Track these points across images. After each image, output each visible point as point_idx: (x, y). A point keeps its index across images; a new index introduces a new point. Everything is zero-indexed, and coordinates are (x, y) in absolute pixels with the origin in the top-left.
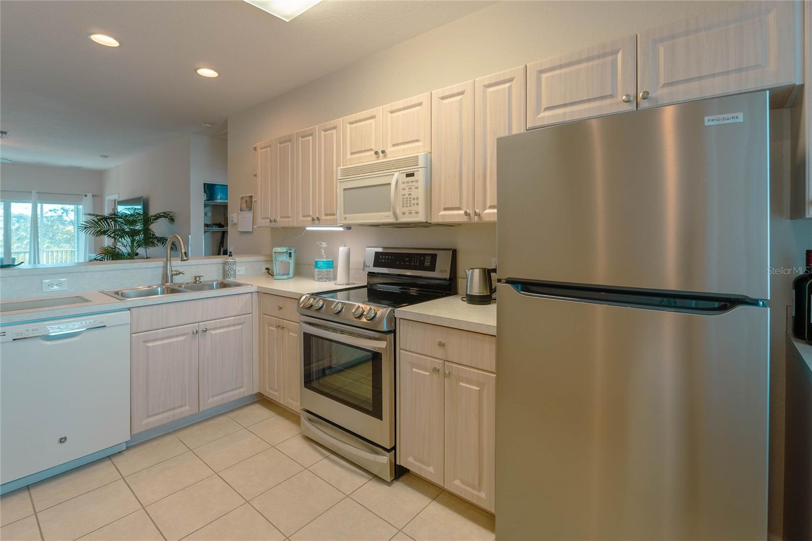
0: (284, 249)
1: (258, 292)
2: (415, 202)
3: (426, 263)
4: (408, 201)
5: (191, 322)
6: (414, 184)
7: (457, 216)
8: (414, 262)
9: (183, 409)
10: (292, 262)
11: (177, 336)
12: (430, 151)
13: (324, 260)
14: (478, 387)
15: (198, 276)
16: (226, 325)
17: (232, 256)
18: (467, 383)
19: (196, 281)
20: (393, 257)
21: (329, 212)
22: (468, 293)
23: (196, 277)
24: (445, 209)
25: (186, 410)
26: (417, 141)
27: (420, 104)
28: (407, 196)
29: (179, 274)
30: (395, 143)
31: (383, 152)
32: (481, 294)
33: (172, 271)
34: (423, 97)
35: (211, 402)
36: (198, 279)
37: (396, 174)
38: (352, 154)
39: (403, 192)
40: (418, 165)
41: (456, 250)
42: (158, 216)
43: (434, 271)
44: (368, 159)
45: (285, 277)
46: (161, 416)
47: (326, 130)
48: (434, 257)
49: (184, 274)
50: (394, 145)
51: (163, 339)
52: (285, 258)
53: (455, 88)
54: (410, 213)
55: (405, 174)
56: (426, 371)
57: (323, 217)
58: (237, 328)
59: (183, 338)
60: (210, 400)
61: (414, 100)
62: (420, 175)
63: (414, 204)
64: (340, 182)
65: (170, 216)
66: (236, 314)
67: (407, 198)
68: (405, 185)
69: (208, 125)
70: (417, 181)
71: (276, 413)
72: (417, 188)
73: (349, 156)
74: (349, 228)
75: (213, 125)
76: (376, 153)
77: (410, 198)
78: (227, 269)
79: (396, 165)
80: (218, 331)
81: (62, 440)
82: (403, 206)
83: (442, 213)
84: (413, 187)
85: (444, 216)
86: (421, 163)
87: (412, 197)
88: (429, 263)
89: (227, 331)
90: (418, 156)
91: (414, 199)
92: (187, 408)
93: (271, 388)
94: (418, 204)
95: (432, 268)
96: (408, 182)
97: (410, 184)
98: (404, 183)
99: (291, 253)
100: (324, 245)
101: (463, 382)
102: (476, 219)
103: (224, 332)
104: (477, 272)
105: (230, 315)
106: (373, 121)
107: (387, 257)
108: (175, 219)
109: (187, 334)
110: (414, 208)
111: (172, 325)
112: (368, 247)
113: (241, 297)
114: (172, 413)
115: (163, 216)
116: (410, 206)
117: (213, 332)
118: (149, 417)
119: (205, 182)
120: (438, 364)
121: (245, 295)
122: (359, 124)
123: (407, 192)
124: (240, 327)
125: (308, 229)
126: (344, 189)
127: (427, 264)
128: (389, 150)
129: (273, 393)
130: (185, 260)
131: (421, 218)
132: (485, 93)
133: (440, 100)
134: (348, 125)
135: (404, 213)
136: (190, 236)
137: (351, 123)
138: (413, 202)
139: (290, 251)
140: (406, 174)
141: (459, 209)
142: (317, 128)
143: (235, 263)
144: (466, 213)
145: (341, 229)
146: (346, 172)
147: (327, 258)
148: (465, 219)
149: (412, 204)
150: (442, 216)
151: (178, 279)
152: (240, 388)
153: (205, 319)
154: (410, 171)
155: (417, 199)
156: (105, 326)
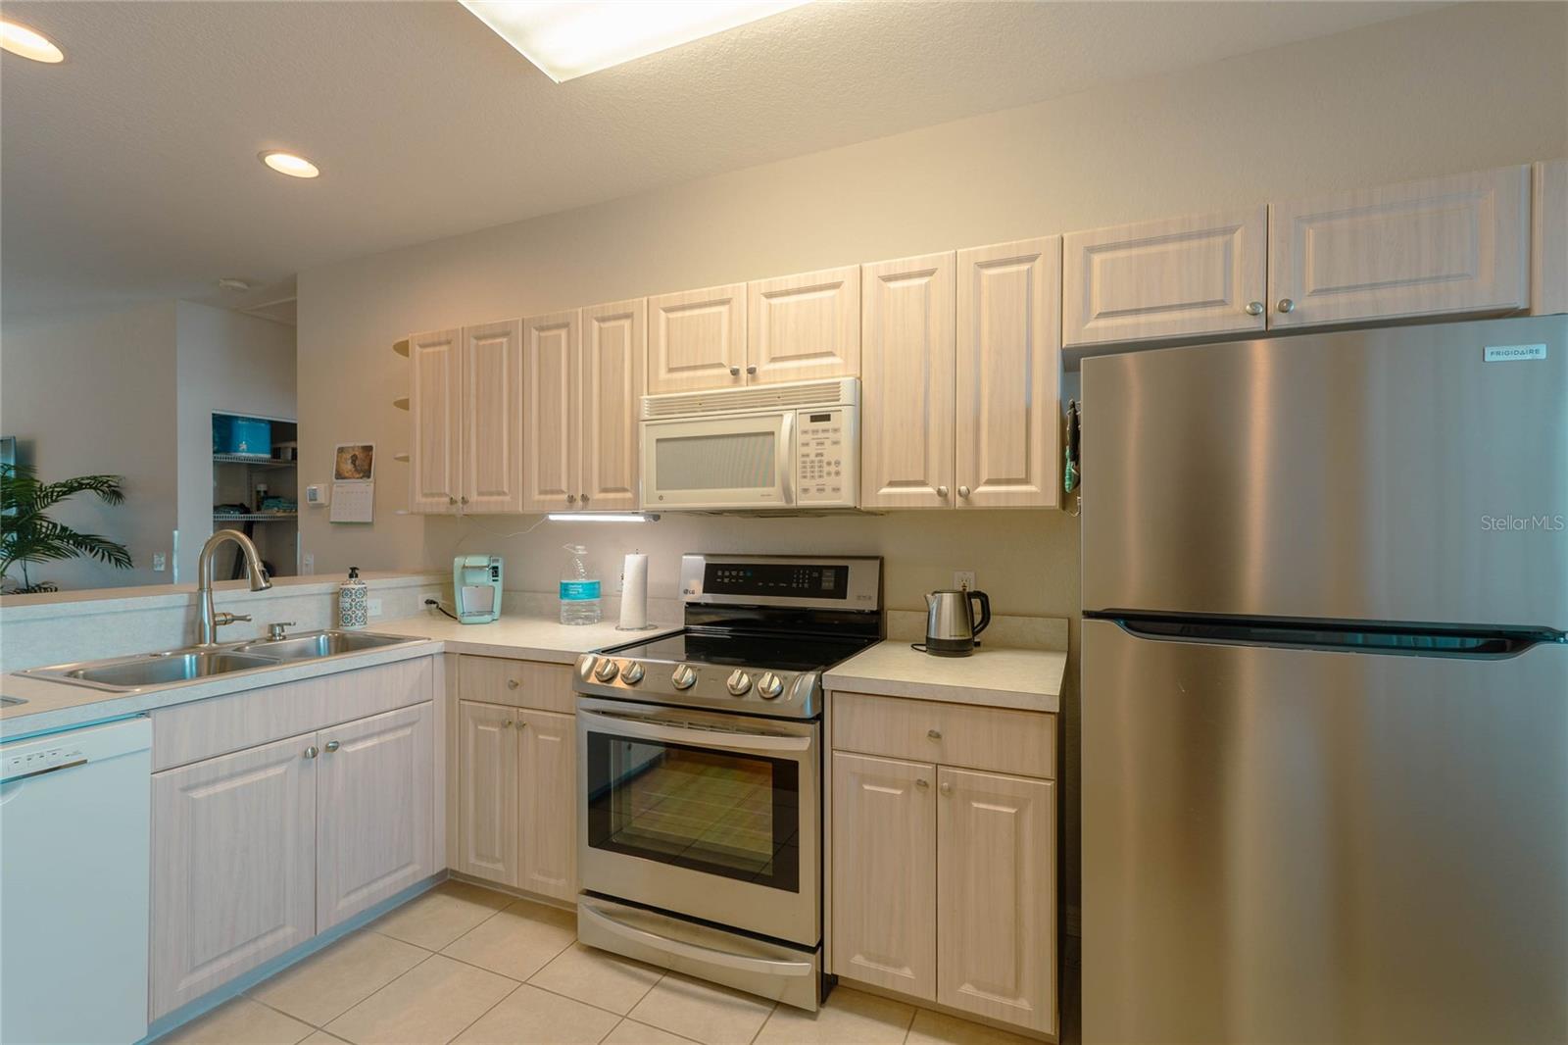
0: (483, 561)
2: (833, 469)
3: (823, 584)
4: (814, 467)
5: (301, 730)
6: (830, 435)
7: (923, 495)
8: (798, 583)
9: (280, 934)
10: (498, 586)
11: (266, 766)
12: (859, 375)
13: (584, 581)
14: (1014, 807)
15: (279, 625)
16: (377, 729)
17: (357, 576)
18: (989, 802)
19: (274, 635)
20: (749, 574)
21: (610, 485)
22: (933, 635)
23: (272, 627)
24: (891, 484)
25: (288, 936)
26: (830, 354)
27: (835, 286)
28: (812, 457)
29: (233, 620)
30: (777, 355)
31: (751, 371)
32: (960, 638)
33: (214, 616)
34: (845, 273)
35: (345, 906)
36: (278, 630)
37: (788, 418)
38: (671, 370)
39: (805, 450)
40: (838, 400)
41: (883, 558)
42: (76, 485)
43: (845, 598)
44: (714, 383)
45: (487, 618)
46: (225, 962)
47: (603, 320)
48: (841, 574)
49: (250, 620)
50: (774, 360)
51: (232, 776)
52: (485, 578)
53: (916, 261)
54: (821, 491)
55: (808, 416)
56: (896, 788)
57: (597, 496)
58: (400, 734)
59: (280, 770)
60: (343, 903)
61: (823, 276)
62: (844, 420)
63: (829, 474)
64: (647, 425)
65: (110, 486)
66: (399, 704)
67: (813, 462)
68: (808, 437)
69: (237, 284)
70: (836, 430)
72: (836, 443)
73: (663, 374)
74: (656, 517)
75: (248, 285)
76: (735, 372)
77: (820, 461)
78: (348, 605)
79: (786, 397)
80: (360, 746)
82: (805, 477)
83: (886, 490)
84: (828, 443)
85: (889, 496)
86: (847, 395)
87: (825, 459)
88: (832, 584)
89: (381, 744)
90: (839, 383)
91: (829, 464)
92: (289, 930)
93: (481, 857)
94: (837, 473)
95: (840, 592)
96: (815, 432)
97: (820, 435)
98: (805, 432)
99: (497, 568)
100: (581, 550)
101: (978, 801)
102: (959, 502)
103: (374, 746)
104: (948, 599)
105: (388, 707)
106: (724, 309)
107: (734, 573)
109: (290, 759)
110: (829, 482)
111: (254, 743)
112: (686, 554)
113: (411, 665)
114: (251, 949)
115: (90, 486)
116: (820, 477)
117: (349, 749)
118: (194, 969)
119: (215, 412)
120: (925, 772)
121: (418, 662)
122: (688, 313)
123: (812, 450)
124: (408, 731)
125: (552, 517)
126: (658, 441)
127: (828, 583)
128: (764, 367)
129: (490, 866)
130: (261, 589)
131: (845, 499)
132: (978, 279)
133: (883, 282)
134: (663, 314)
135: (805, 490)
136: (176, 533)
137: (668, 310)
138: (826, 469)
139: (495, 565)
140: (812, 417)
141: (923, 483)
142: (579, 314)
143: (365, 591)
144: (939, 492)
145: (641, 519)
146: (663, 407)
147: (588, 577)
148: (937, 503)
149: (825, 474)
150: (886, 495)
151: (228, 634)
152: (407, 865)
153: (330, 723)
154: (819, 408)
155: (838, 463)
156: (85, 762)
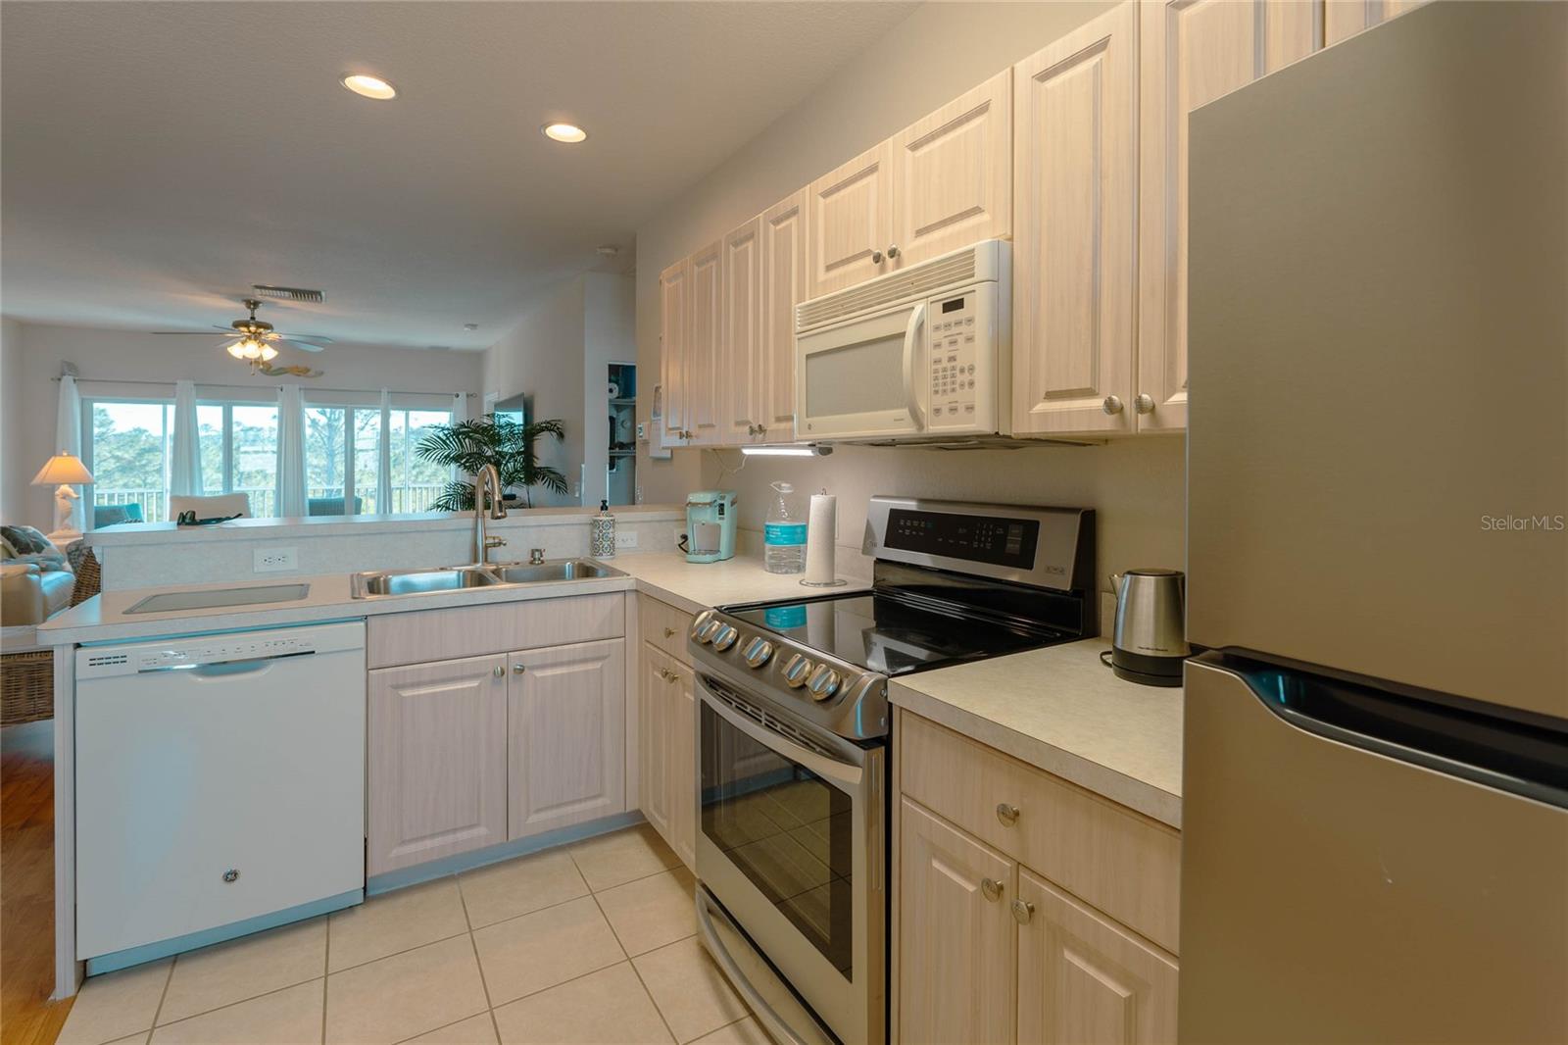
0: (707, 497)
1: (636, 591)
2: (966, 377)
3: (1009, 546)
4: (950, 377)
5: (492, 650)
6: (963, 328)
7: (1084, 415)
8: (980, 541)
9: (475, 832)
10: (725, 525)
11: (462, 678)
12: (1009, 233)
13: (784, 523)
15: (537, 550)
16: (565, 659)
17: (607, 509)
18: (1089, 962)
19: (535, 559)
20: (930, 525)
21: (781, 414)
22: (1119, 646)
23: (533, 552)
24: (1051, 396)
25: (481, 835)
26: (977, 210)
27: (983, 109)
28: (945, 363)
29: (500, 544)
30: (922, 226)
31: (893, 253)
33: (486, 538)
34: (992, 88)
35: (535, 822)
36: (537, 555)
37: (919, 307)
38: (829, 268)
39: (937, 354)
40: (973, 276)
41: (1094, 511)
43: (1031, 568)
44: (862, 275)
45: (708, 558)
46: (428, 844)
47: (777, 222)
48: (1031, 530)
49: (505, 545)
50: (920, 233)
51: (433, 682)
52: (709, 516)
53: (1081, 37)
54: (953, 410)
55: (941, 304)
56: (968, 878)
57: (772, 426)
58: (590, 666)
59: (474, 684)
60: (533, 818)
61: (969, 100)
62: (980, 305)
63: (962, 385)
64: (799, 339)
65: (558, 428)
66: (589, 637)
67: (945, 370)
68: (942, 333)
69: (608, 251)
70: (970, 321)
71: (666, 865)
72: (969, 339)
73: (822, 276)
74: (825, 449)
75: (616, 250)
76: (877, 258)
77: (953, 368)
78: (597, 536)
79: (920, 281)
80: (549, 672)
81: (231, 877)
82: (936, 392)
83: (1042, 407)
84: (961, 339)
85: (1044, 415)
86: (982, 268)
87: (958, 364)
88: (1018, 546)
89: (569, 674)
90: (973, 250)
91: (962, 371)
92: (482, 831)
93: (657, 807)
94: (971, 384)
95: (1025, 560)
96: (948, 326)
97: (955, 330)
98: (937, 328)
99: (722, 505)
100: (786, 488)
101: (1074, 951)
102: (1143, 422)
103: (563, 674)
104: (1148, 586)
105: (577, 639)
106: (872, 179)
107: (916, 523)
108: (566, 434)
109: (485, 674)
110: (962, 396)
111: (452, 655)
112: (876, 497)
113: (601, 600)
114: (450, 838)
115: (547, 429)
116: (953, 390)
117: (538, 674)
118: (404, 843)
119: (611, 363)
120: (999, 869)
121: (608, 598)
122: (843, 193)
123: (943, 353)
124: (598, 665)
125: (747, 452)
126: (808, 357)
127: (1013, 546)
128: (909, 246)
129: (659, 819)
130: (499, 518)
131: (979, 423)
132: (1172, 27)
133: (1038, 83)
134: (821, 199)
135: (937, 411)
136: (583, 466)
137: (826, 194)
138: (960, 378)
139: (722, 502)
140: (944, 305)
141: (1089, 393)
142: (761, 219)
143: (613, 524)
144: (1110, 407)
145: (808, 453)
146: (813, 313)
147: (793, 518)
148: (1107, 424)
149: (957, 386)
150: (1040, 416)
151: (500, 555)
152: (595, 797)
153: (520, 646)
154: (950, 293)
155: (972, 369)
156: (313, 652)
